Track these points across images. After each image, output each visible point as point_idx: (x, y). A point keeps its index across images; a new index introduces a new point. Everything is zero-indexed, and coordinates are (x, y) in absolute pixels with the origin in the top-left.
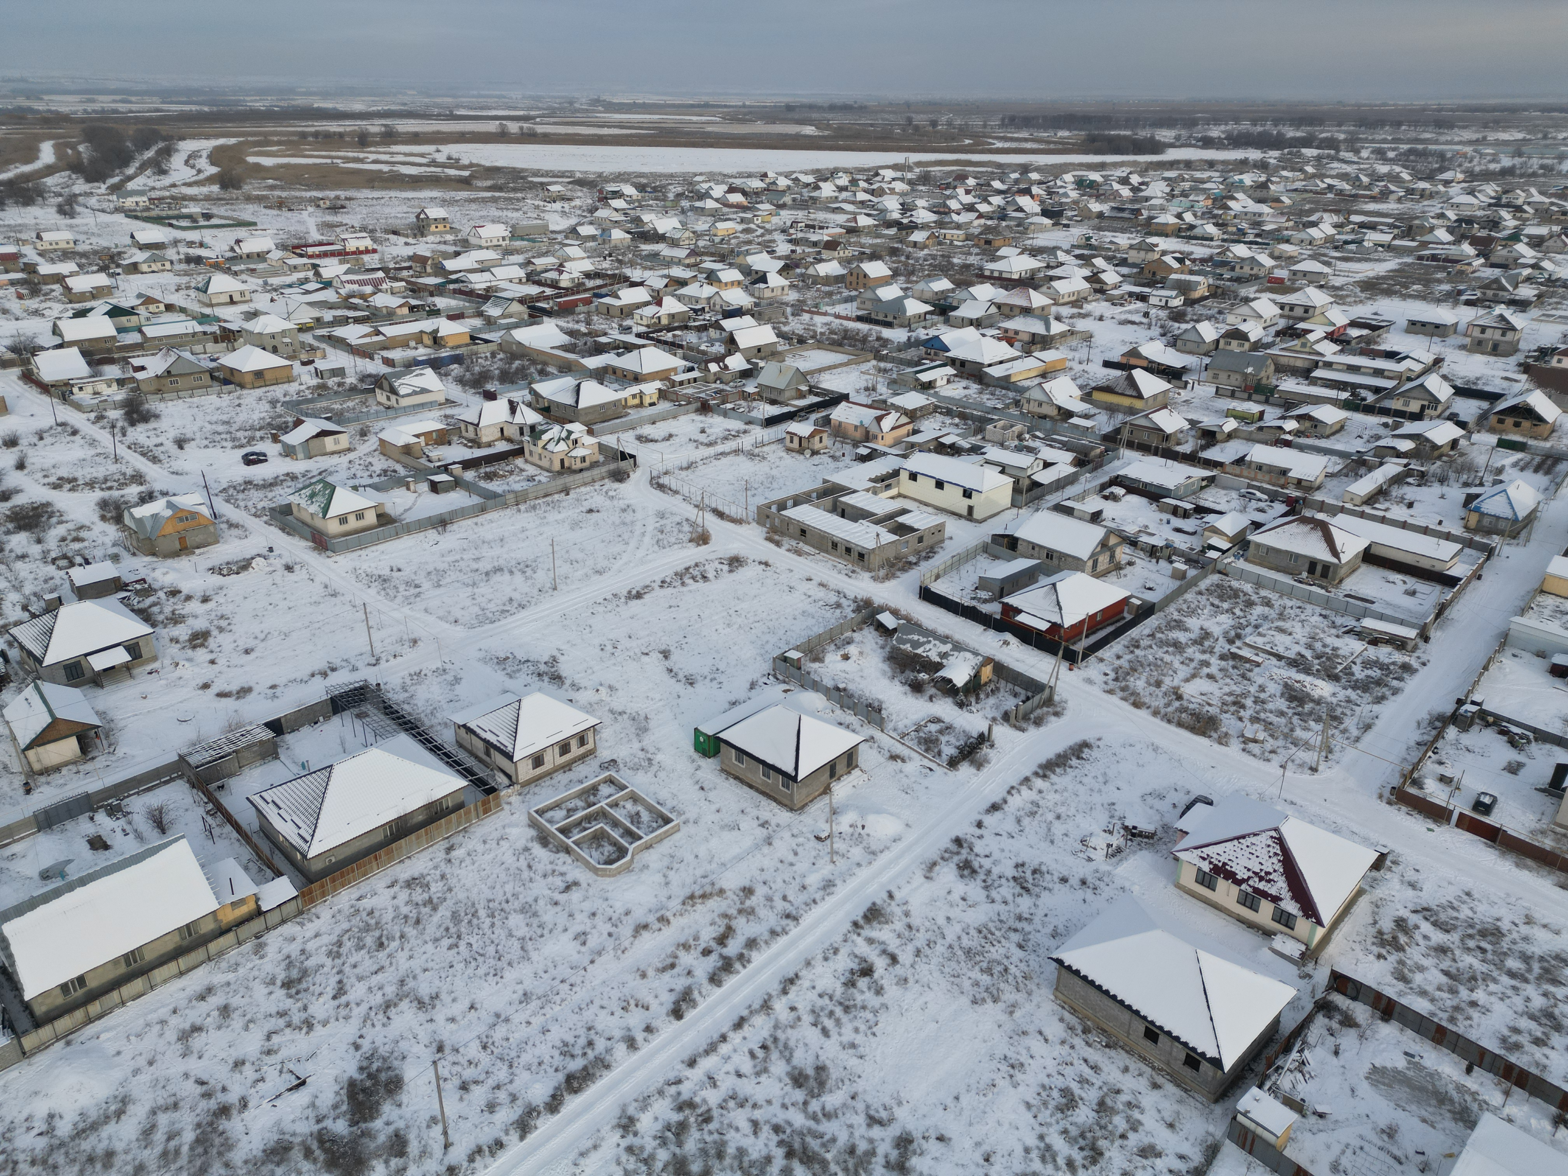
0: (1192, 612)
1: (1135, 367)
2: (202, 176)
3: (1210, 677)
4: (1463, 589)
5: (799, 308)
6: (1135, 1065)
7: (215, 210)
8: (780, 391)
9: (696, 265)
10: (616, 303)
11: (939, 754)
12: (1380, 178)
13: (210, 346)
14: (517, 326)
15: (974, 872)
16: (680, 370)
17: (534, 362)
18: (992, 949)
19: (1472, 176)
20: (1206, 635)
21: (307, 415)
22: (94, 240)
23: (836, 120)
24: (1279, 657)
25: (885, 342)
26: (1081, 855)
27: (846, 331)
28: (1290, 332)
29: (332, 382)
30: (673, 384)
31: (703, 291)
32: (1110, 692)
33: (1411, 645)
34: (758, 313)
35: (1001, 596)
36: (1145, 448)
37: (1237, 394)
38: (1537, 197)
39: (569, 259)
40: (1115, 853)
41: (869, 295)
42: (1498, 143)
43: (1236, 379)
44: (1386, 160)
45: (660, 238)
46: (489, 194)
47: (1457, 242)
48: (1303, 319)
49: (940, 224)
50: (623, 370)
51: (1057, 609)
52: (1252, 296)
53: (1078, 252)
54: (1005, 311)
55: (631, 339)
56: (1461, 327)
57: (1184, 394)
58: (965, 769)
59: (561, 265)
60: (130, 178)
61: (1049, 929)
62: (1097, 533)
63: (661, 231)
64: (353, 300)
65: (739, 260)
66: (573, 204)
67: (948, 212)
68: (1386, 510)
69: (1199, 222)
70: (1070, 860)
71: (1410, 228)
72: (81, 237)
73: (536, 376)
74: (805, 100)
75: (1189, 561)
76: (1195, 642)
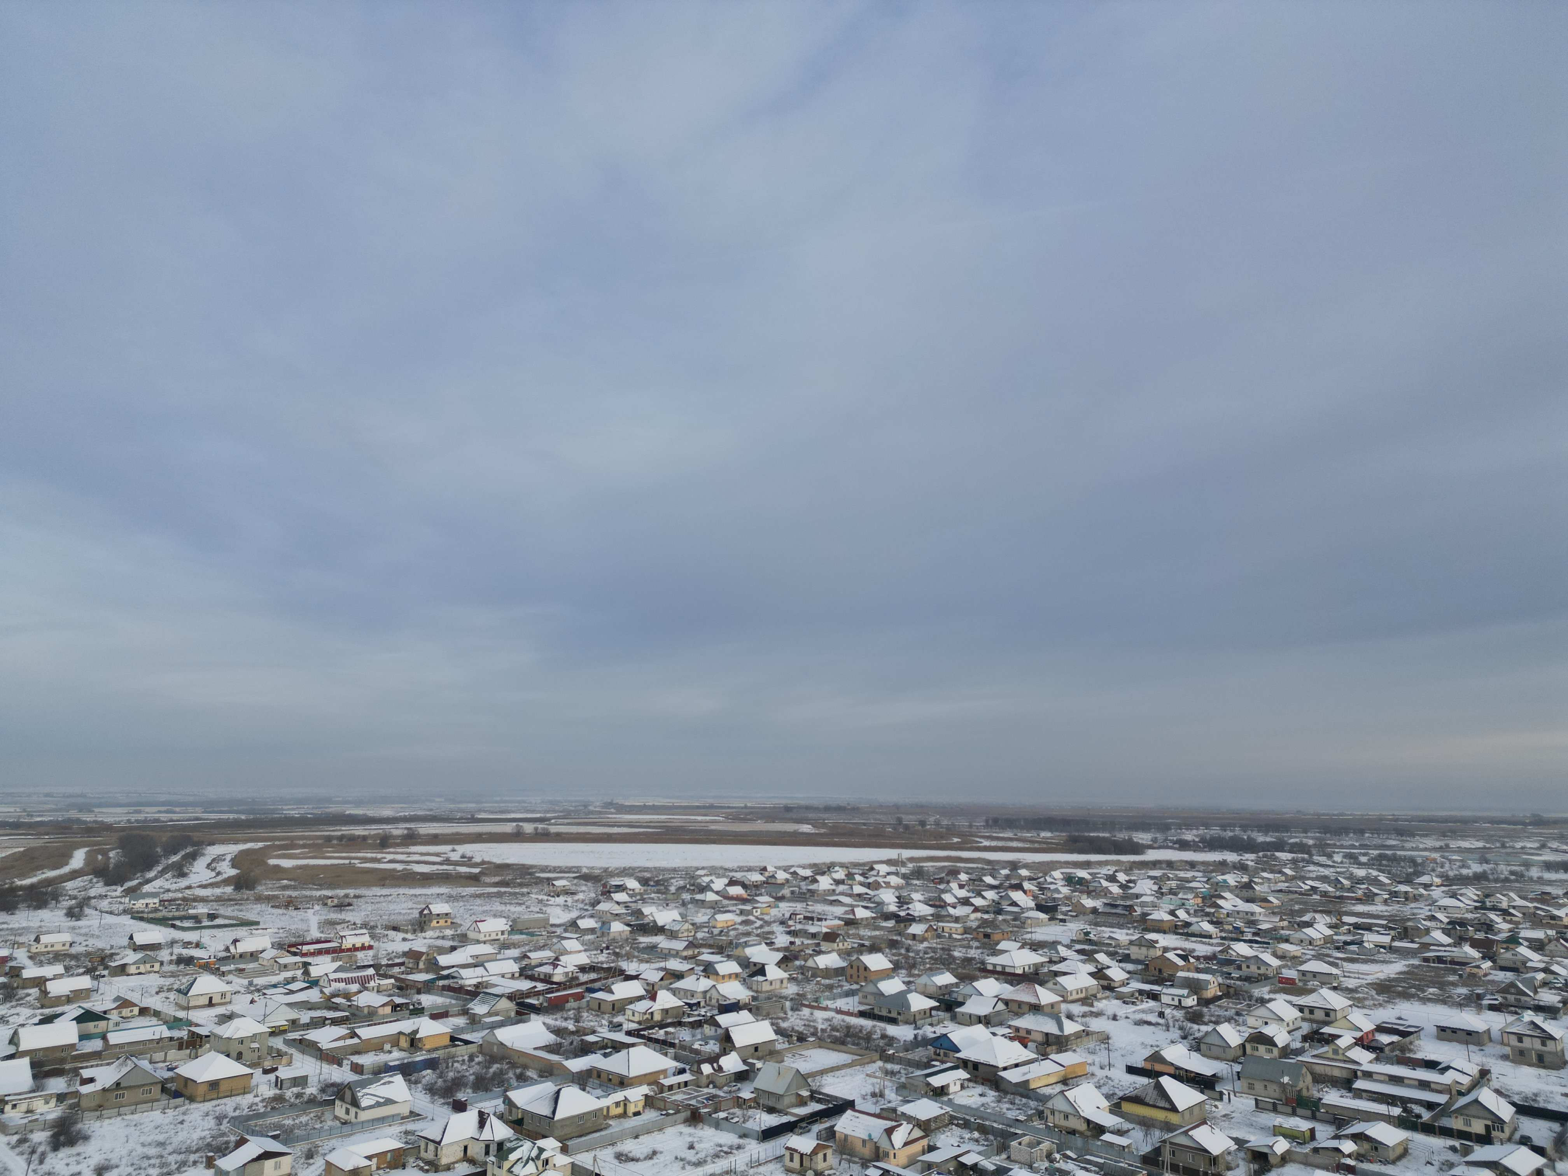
1: (1162, 1074)
2: (219, 878)
5: (798, 1003)
7: (222, 911)
8: (779, 1097)
9: (693, 957)
10: (609, 997)
12: (1360, 881)
13: (173, 1054)
14: (501, 1024)
16: (670, 1072)
17: (513, 1065)
19: (1448, 880)
21: (254, 1133)
22: (91, 942)
23: (831, 819)
25: (890, 1040)
27: (848, 1027)
28: (1315, 1038)
29: (289, 1093)
30: (662, 1088)
31: (698, 984)
34: (755, 1008)
37: (1279, 1108)
38: (1520, 902)
39: (566, 952)
41: (870, 988)
42: (1460, 850)
43: (1273, 1091)
44: (1361, 865)
45: (660, 930)
46: (495, 890)
47: (1457, 944)
48: (1327, 1024)
49: (938, 917)
50: (609, 1073)
52: (1267, 997)
53: (1078, 947)
54: (1015, 1008)
55: (620, 1037)
56: (1495, 1035)
57: (1222, 1108)
59: (557, 959)
60: (148, 881)
63: (660, 923)
64: (337, 1000)
65: (737, 952)
66: (576, 897)
67: (944, 905)
69: (1193, 920)
71: (1406, 929)
72: (79, 939)
73: (514, 1082)
74: (802, 802)
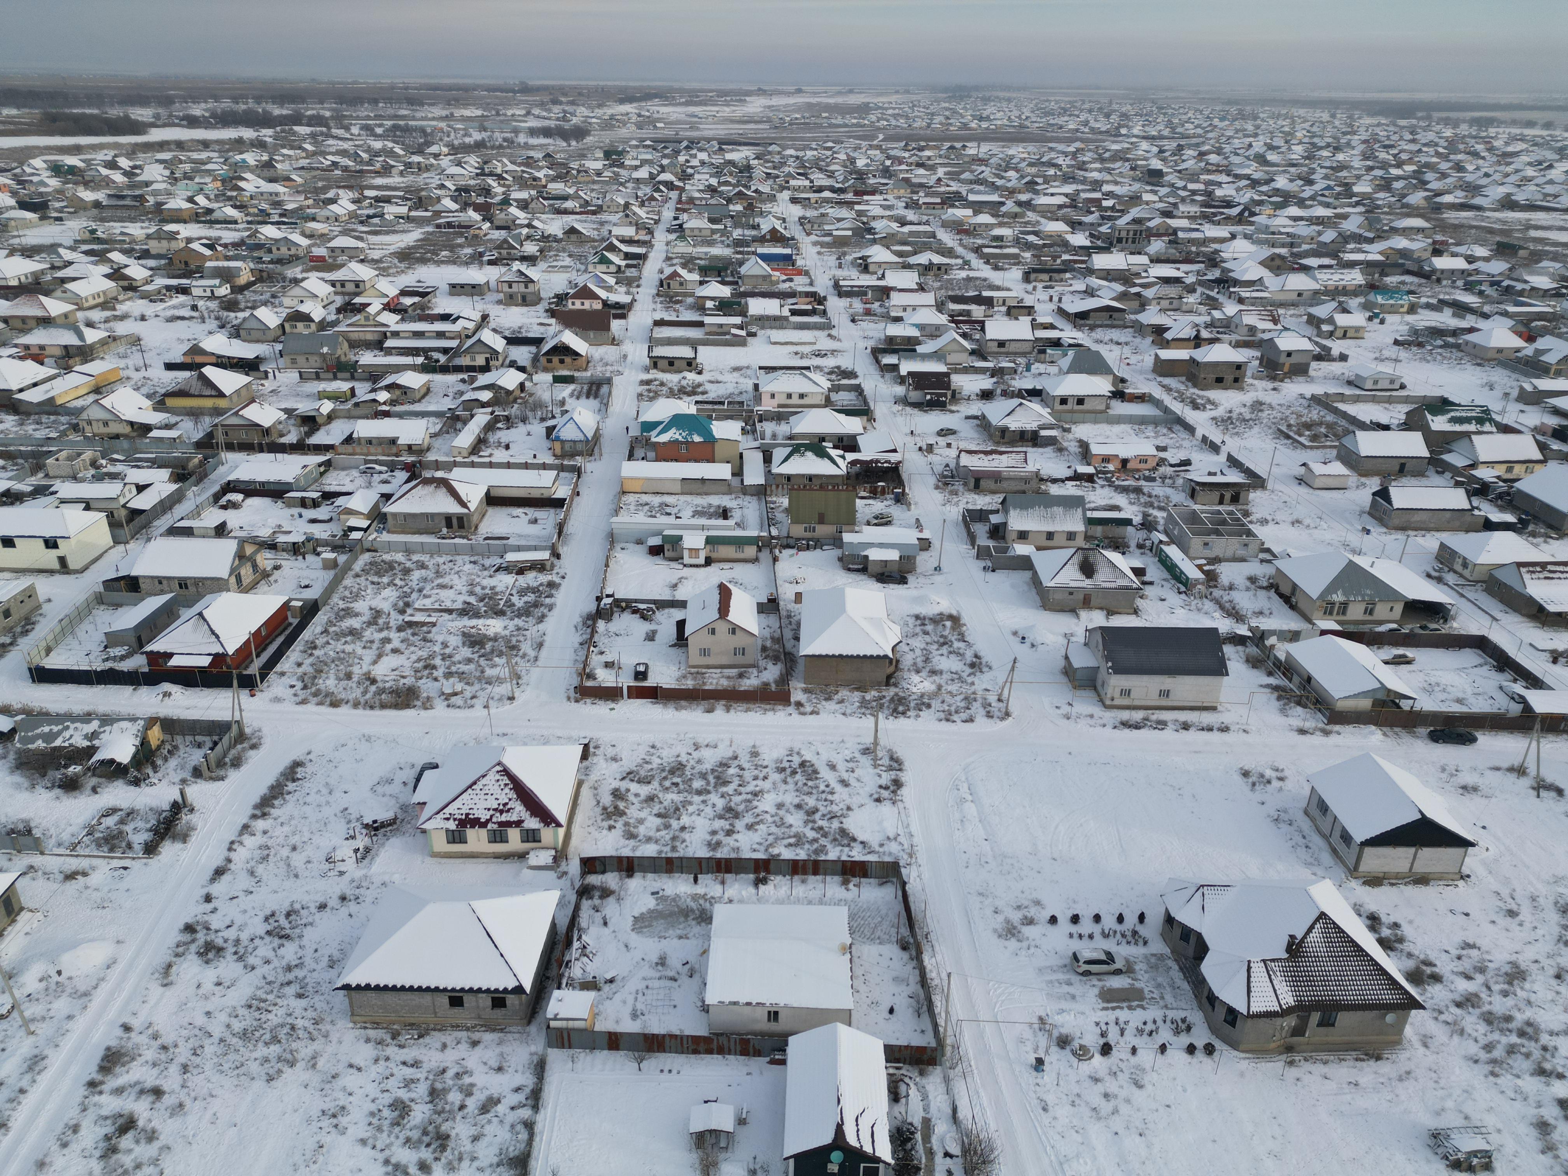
0: (356, 597)
1: (204, 365)
3: (395, 651)
4: (570, 506)
6: (449, 1037)
11: (129, 846)
12: (377, 153)
15: (220, 950)
18: (270, 1016)
19: (455, 150)
20: (377, 613)
24: (450, 611)
26: (331, 873)
28: (349, 308)
32: (304, 702)
33: (548, 564)
35: (141, 646)
36: (247, 447)
37: (322, 376)
38: (511, 167)
40: (364, 855)
42: (464, 119)
43: (315, 361)
44: (377, 137)
47: (463, 209)
48: (357, 294)
51: (213, 638)
52: (300, 276)
53: (85, 247)
54: (18, 324)
56: (493, 284)
57: (269, 385)
58: (169, 849)
61: (325, 961)
62: (228, 548)
68: (490, 455)
69: (215, 205)
70: (321, 884)
71: (420, 199)
75: (335, 548)
76: (369, 624)
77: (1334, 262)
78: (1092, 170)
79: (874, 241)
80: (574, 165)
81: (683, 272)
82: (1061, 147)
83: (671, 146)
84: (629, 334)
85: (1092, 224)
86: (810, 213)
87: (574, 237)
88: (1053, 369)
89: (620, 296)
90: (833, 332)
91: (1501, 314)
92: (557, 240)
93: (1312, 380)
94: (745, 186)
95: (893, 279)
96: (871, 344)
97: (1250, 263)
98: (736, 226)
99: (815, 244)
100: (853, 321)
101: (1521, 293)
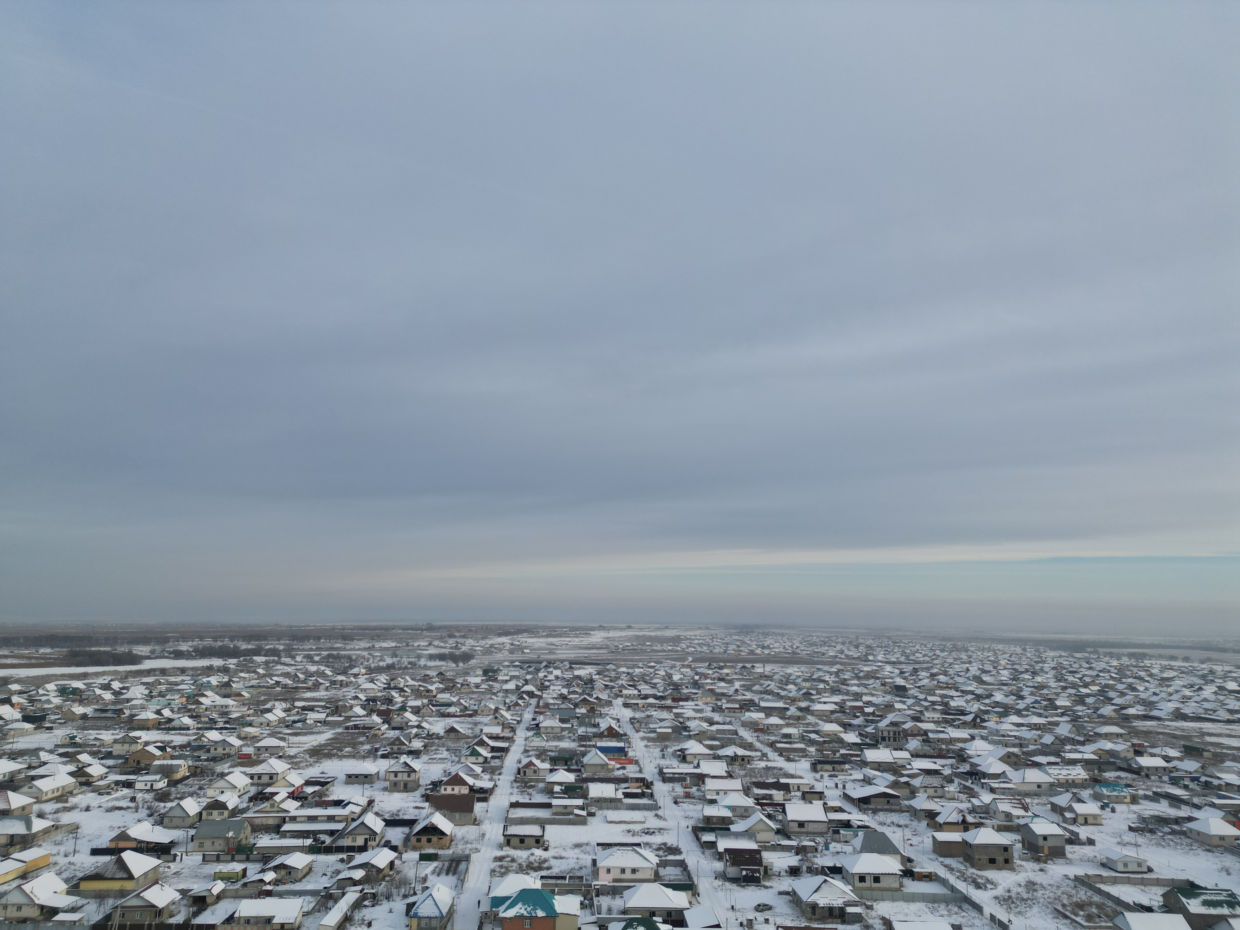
1: (124, 850)
12: (312, 675)
19: (370, 671)
28: (261, 797)
37: (222, 857)
38: (411, 682)
42: (382, 649)
43: (220, 845)
44: (314, 662)
47: (369, 715)
48: (269, 785)
52: (226, 771)
53: (62, 750)
56: (382, 774)
57: (174, 867)
69: (176, 716)
71: (337, 707)
77: (1058, 760)
78: (852, 685)
79: (690, 737)
80: (460, 680)
81: (537, 762)
82: (826, 668)
83: (534, 666)
84: (489, 815)
85: (859, 726)
86: (638, 715)
87: (452, 735)
88: (848, 849)
89: (485, 783)
90: (660, 812)
91: (1210, 806)
92: (438, 737)
93: (1070, 862)
94: (589, 695)
95: (707, 767)
96: (691, 823)
97: (991, 760)
98: (580, 725)
99: (643, 739)
100: (676, 803)
101: (1219, 787)
